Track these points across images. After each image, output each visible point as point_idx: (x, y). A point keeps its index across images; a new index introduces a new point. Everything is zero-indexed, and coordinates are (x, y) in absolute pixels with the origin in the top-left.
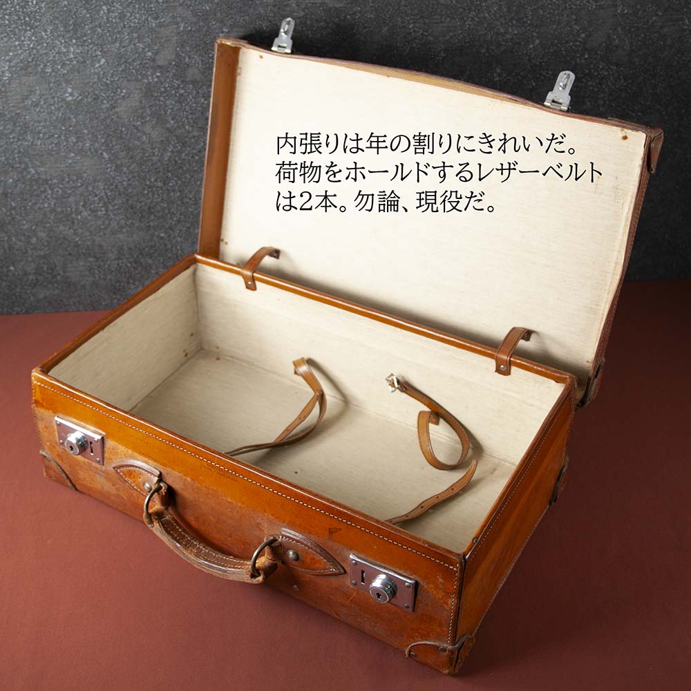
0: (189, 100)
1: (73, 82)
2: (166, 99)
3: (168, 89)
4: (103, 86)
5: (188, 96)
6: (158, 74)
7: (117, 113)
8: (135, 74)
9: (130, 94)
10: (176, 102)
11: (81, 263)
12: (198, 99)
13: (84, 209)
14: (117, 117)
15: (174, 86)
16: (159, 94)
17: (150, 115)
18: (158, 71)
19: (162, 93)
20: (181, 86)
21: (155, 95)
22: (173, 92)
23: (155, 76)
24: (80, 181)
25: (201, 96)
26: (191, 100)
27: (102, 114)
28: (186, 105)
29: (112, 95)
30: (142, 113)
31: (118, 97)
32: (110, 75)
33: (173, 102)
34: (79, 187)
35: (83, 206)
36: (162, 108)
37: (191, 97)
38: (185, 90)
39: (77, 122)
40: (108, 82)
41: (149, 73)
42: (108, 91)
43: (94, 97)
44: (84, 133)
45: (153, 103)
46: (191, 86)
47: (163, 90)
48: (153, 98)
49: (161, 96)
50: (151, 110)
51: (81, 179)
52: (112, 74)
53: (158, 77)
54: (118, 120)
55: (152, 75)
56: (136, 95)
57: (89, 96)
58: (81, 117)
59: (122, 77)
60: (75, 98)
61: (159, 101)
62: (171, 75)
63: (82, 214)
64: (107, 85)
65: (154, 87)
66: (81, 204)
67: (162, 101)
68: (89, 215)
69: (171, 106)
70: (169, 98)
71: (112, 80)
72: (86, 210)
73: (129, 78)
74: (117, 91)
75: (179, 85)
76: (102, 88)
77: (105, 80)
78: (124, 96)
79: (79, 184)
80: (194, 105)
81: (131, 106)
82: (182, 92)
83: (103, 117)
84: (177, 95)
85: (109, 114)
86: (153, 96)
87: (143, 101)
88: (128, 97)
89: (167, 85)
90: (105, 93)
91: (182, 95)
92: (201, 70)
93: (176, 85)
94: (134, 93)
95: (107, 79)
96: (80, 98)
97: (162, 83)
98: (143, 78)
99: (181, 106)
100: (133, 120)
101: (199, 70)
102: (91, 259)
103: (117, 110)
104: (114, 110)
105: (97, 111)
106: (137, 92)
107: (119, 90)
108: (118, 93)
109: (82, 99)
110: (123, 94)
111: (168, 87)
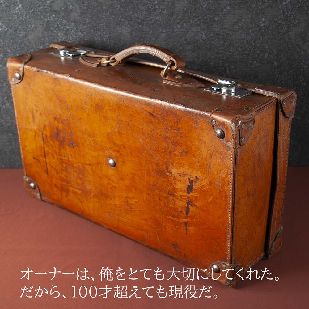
0: (72, 33)
1: (2, 19)
2: (58, 32)
3: (59, 25)
4: (20, 22)
5: (72, 30)
6: (54, 16)
7: (28, 39)
8: (40, 15)
9: (36, 28)
10: (64, 34)
11: (5, 137)
12: (77, 33)
13: (7, 102)
14: (29, 43)
15: (63, 24)
16: (54, 29)
17: (48, 42)
18: (53, 13)
19: (56, 28)
20: (67, 24)
21: (52, 29)
22: (62, 28)
23: (51, 17)
24: (5, 83)
25: (79, 31)
26: (73, 33)
27: (19, 40)
28: (70, 36)
29: (26, 28)
30: (44, 41)
31: (29, 29)
32: (25, 15)
33: (62, 34)
34: (4, 87)
35: (7, 99)
36: (55, 38)
37: (73, 31)
38: (69, 26)
39: (4, 45)
40: (23, 20)
41: (48, 15)
42: (23, 25)
43: (14, 29)
44: (8, 52)
45: (50, 34)
46: (73, 24)
47: (56, 26)
48: (50, 31)
49: (55, 30)
50: (49, 38)
51: (6, 82)
52: (26, 14)
53: (53, 17)
54: (29, 44)
55: (50, 16)
56: (40, 28)
57: (12, 28)
58: (7, 41)
59: (32, 17)
60: (3, 29)
61: (54, 33)
62: (61, 16)
63: (6, 105)
64: (23, 21)
65: (51, 24)
66: (6, 98)
67: (56, 33)
68: (10, 105)
69: (61, 37)
70: (60, 32)
71: (26, 18)
72: (8, 102)
73: (36, 17)
74: (29, 25)
75: (66, 23)
76: (20, 23)
77: (21, 18)
78: (32, 29)
79: (5, 85)
80: (75, 36)
81: (37, 36)
82: (68, 27)
83: (20, 42)
84: (65, 29)
85: (24, 41)
86: (50, 30)
87: (44, 33)
88: (35, 30)
89: (59, 23)
90: (21, 27)
91: (67, 30)
92: (80, 14)
93: (64, 23)
94: (39, 27)
95: (23, 18)
96: (6, 29)
97: (56, 22)
98: (45, 18)
99: (67, 37)
100: (38, 45)
101: (78, 14)
102: (11, 135)
103: (29, 38)
104: (26, 38)
105: (16, 38)
106: (41, 26)
107: (30, 25)
108: (29, 27)
109: (7, 30)
110: (32, 28)
111: (60, 24)
